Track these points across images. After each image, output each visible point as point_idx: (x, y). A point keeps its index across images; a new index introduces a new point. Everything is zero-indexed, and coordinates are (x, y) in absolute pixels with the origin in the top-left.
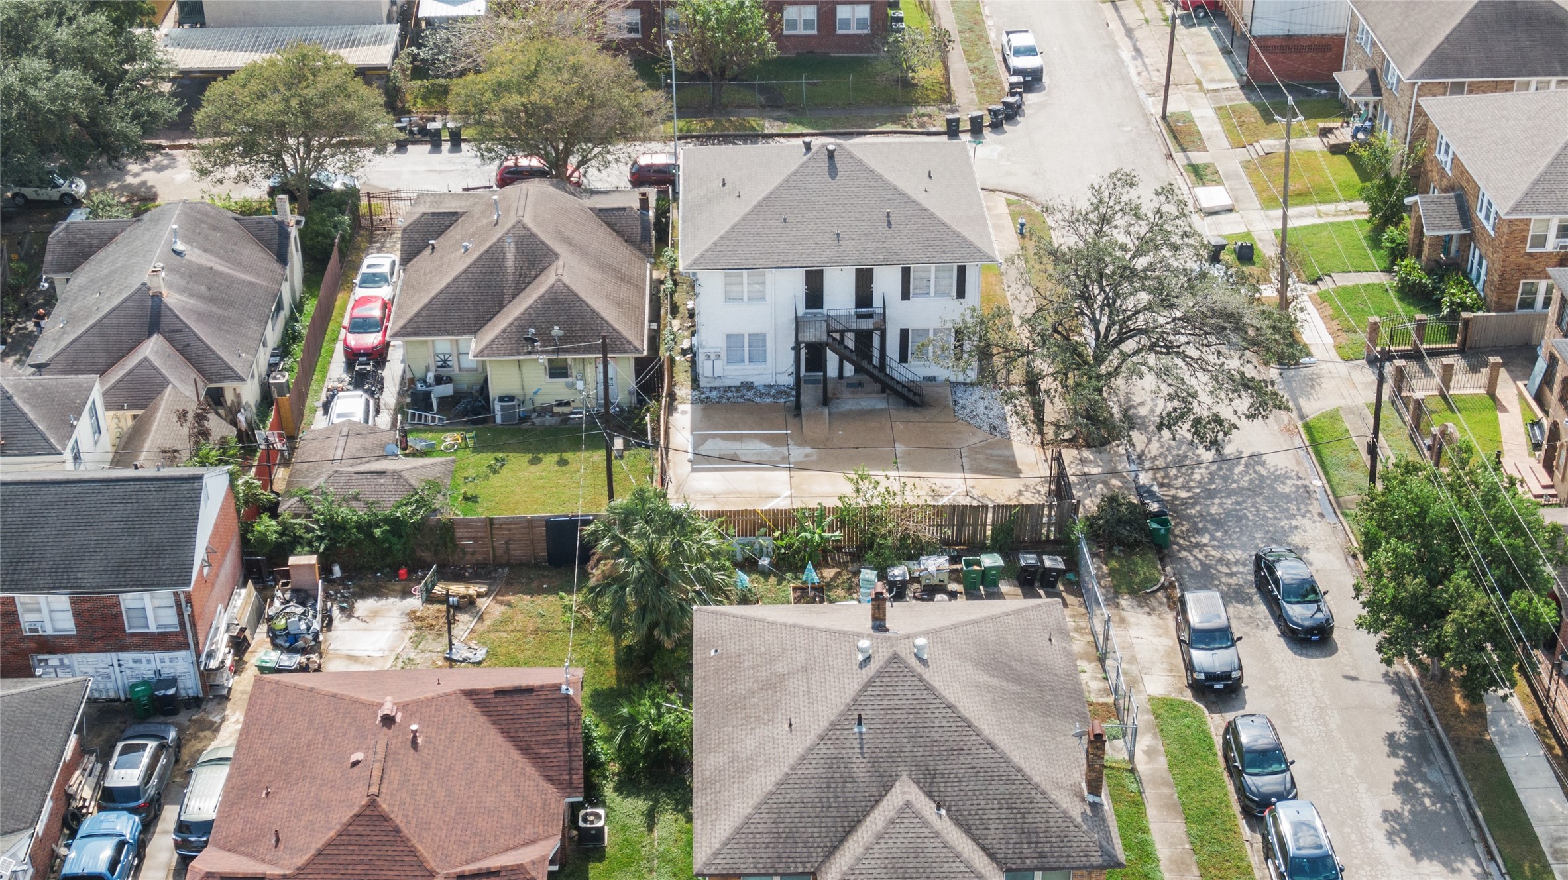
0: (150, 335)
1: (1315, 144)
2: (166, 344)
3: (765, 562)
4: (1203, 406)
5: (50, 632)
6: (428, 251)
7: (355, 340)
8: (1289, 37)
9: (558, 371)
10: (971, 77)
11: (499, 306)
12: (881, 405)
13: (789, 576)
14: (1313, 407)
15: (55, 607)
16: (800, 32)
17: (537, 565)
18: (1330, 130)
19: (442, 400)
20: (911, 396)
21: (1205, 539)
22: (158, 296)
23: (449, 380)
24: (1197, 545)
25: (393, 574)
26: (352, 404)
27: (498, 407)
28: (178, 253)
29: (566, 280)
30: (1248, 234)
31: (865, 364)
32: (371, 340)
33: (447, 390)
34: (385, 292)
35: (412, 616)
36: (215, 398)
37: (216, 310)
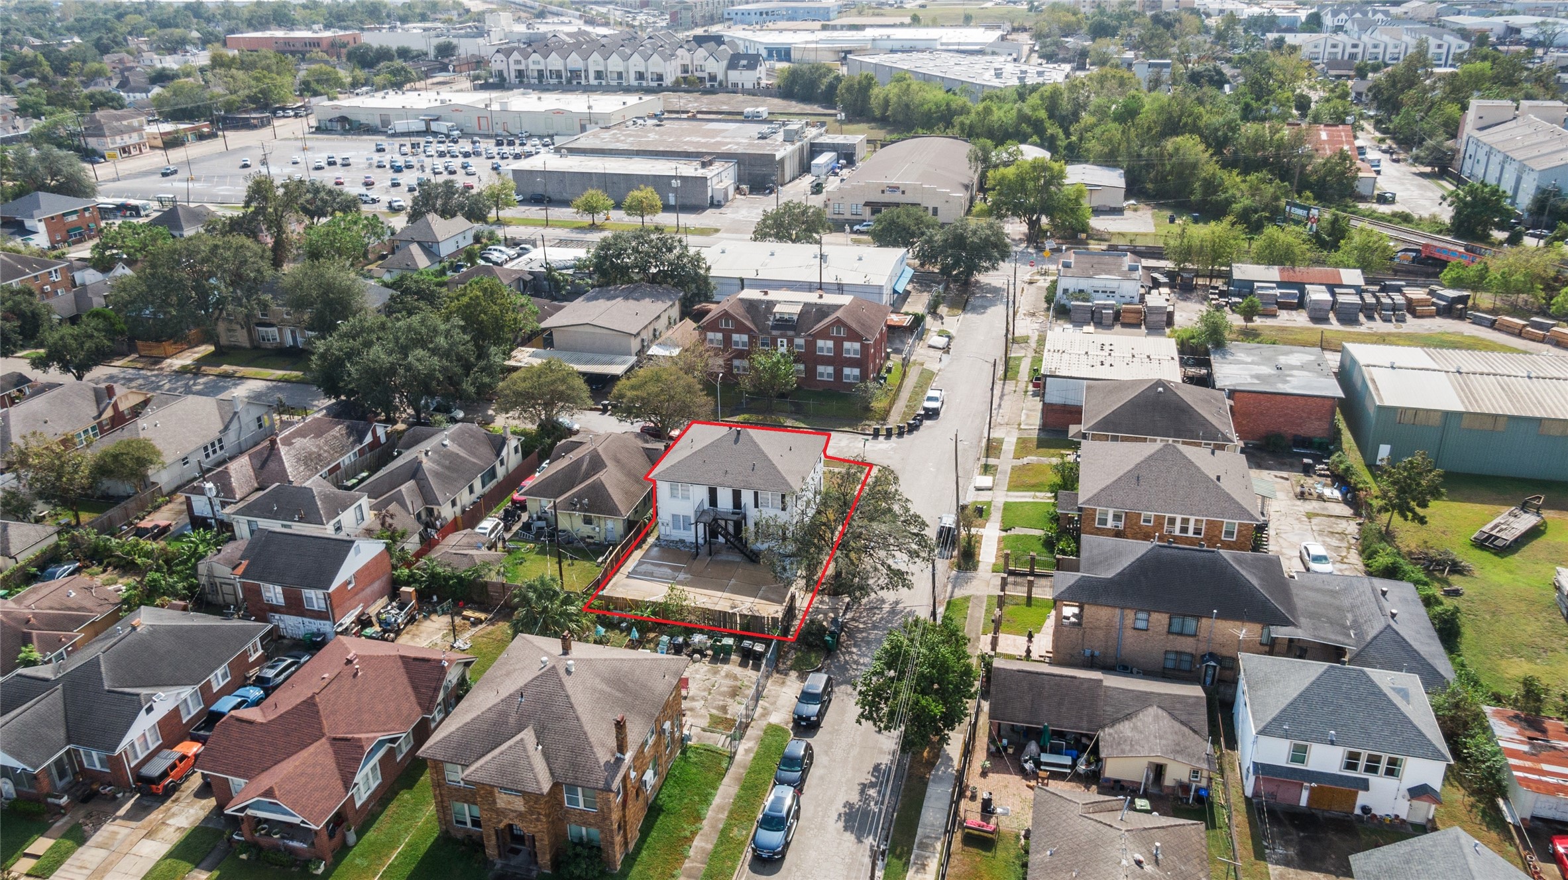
0: (409, 480)
1: (1054, 460)
2: (416, 487)
3: (624, 625)
7: (516, 496)
8: (1065, 405)
9: (588, 521)
11: (573, 487)
12: (739, 561)
13: (635, 634)
15: (276, 591)
16: (825, 379)
19: (536, 528)
20: (754, 558)
21: (854, 650)
22: (421, 462)
23: (544, 518)
24: (850, 652)
27: (558, 535)
28: (445, 445)
29: (602, 478)
30: (989, 502)
31: (736, 541)
33: (543, 524)
36: (431, 512)
37: (447, 473)
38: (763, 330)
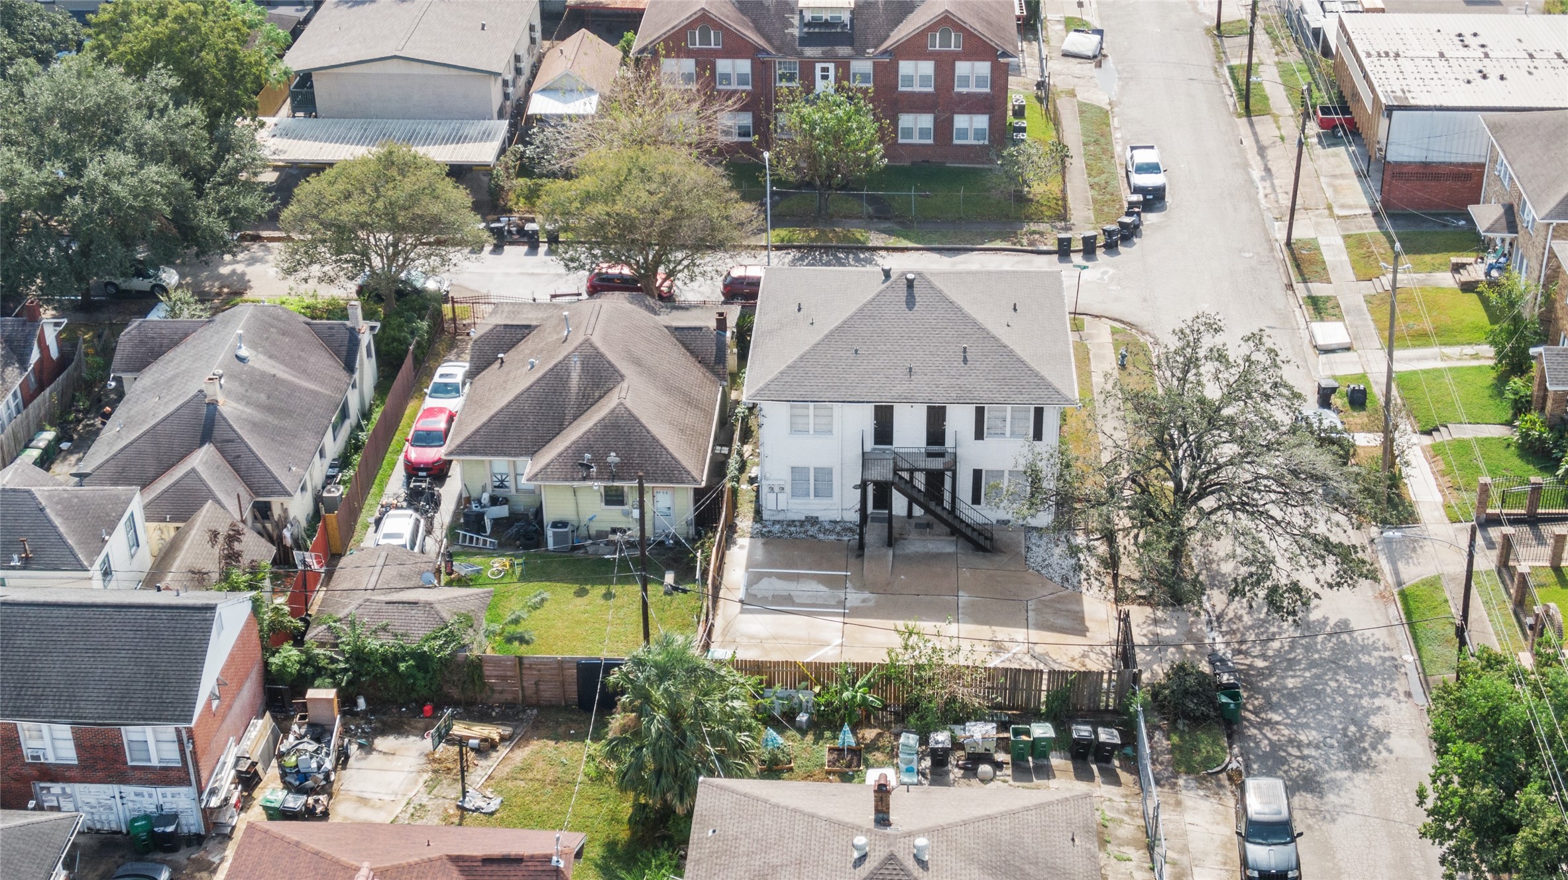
0: (202, 444)
1: (1447, 279)
2: (218, 455)
3: (803, 718)
4: (1282, 574)
5: (51, 759)
6: (497, 365)
7: (415, 454)
8: (1426, 165)
9: (614, 498)
10: (1090, 193)
11: (559, 427)
12: (950, 549)
13: (828, 734)
14: (1413, 573)
15: (57, 735)
16: (916, 140)
17: (567, 708)
18: (1463, 266)
19: (496, 522)
20: (982, 541)
21: (1276, 717)
22: (213, 405)
23: (506, 501)
24: (1269, 722)
25: (417, 712)
26: (401, 523)
27: (550, 532)
28: (241, 359)
29: (629, 404)
30: (1363, 377)
31: (932, 505)
32: (432, 454)
33: (502, 511)
34: (453, 404)
35: (431, 758)
36: (262, 511)
37: (271, 419)
38: (785, 47)
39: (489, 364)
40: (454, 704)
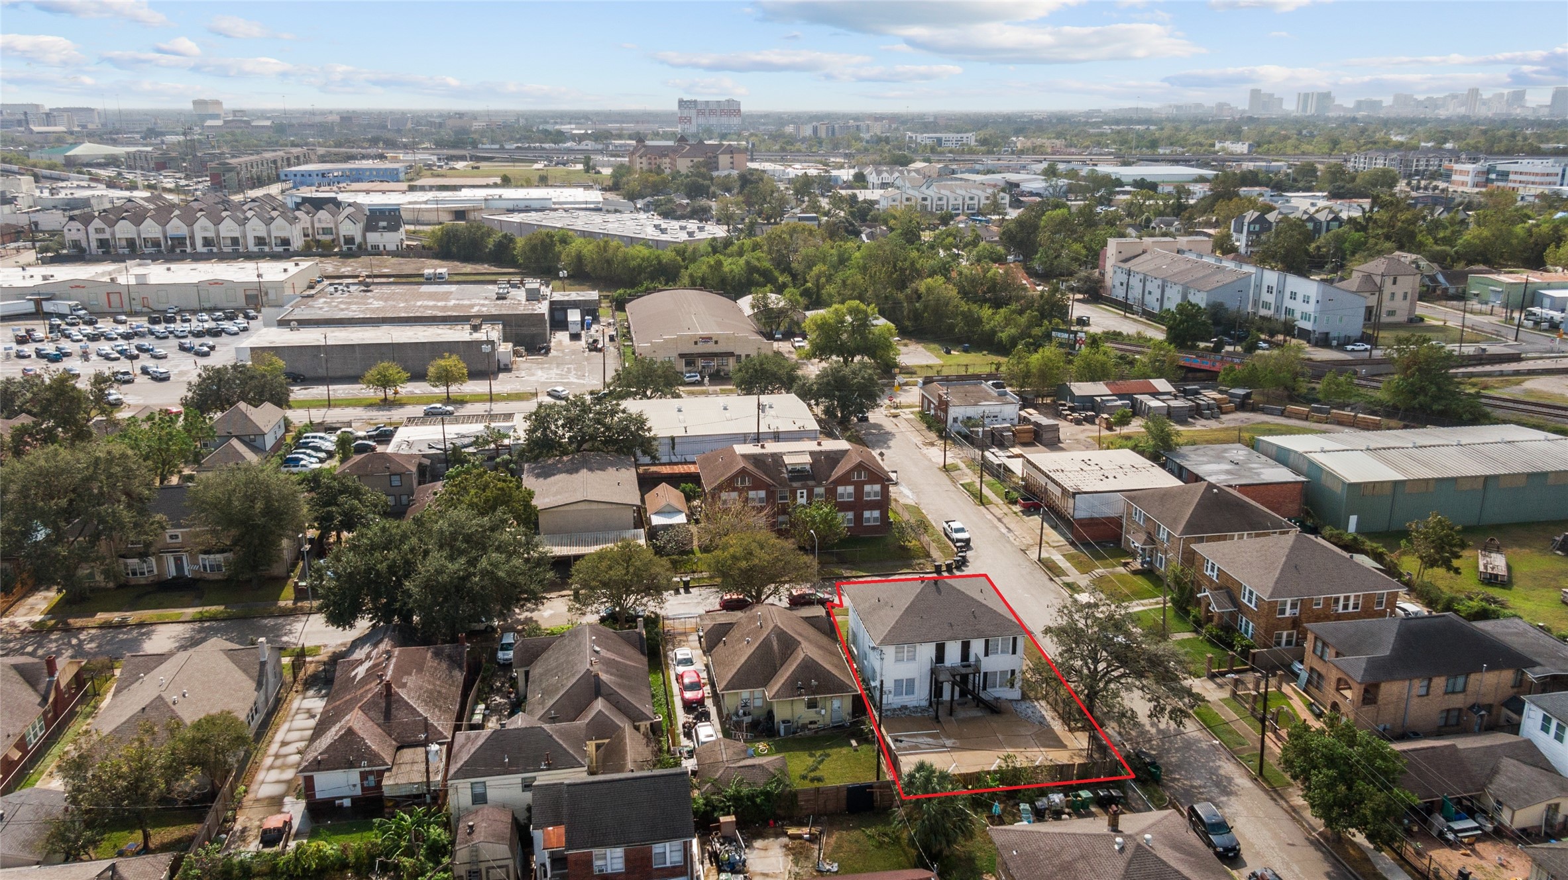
0: (596, 698)
1: (1121, 569)
2: (606, 702)
5: (609, 871)
6: (721, 644)
7: (684, 696)
8: (1092, 519)
10: (935, 545)
11: (775, 671)
12: (980, 714)
15: (614, 855)
16: (846, 525)
17: (842, 814)
18: (1127, 564)
19: (747, 725)
20: (993, 708)
21: (1177, 776)
22: (597, 676)
23: (750, 714)
24: (1175, 779)
25: (766, 823)
26: (707, 730)
28: (597, 652)
29: (809, 655)
31: (965, 691)
32: (693, 696)
33: (748, 719)
35: (786, 848)
37: (624, 682)
38: (782, 483)
39: (716, 645)
40: (783, 819)
